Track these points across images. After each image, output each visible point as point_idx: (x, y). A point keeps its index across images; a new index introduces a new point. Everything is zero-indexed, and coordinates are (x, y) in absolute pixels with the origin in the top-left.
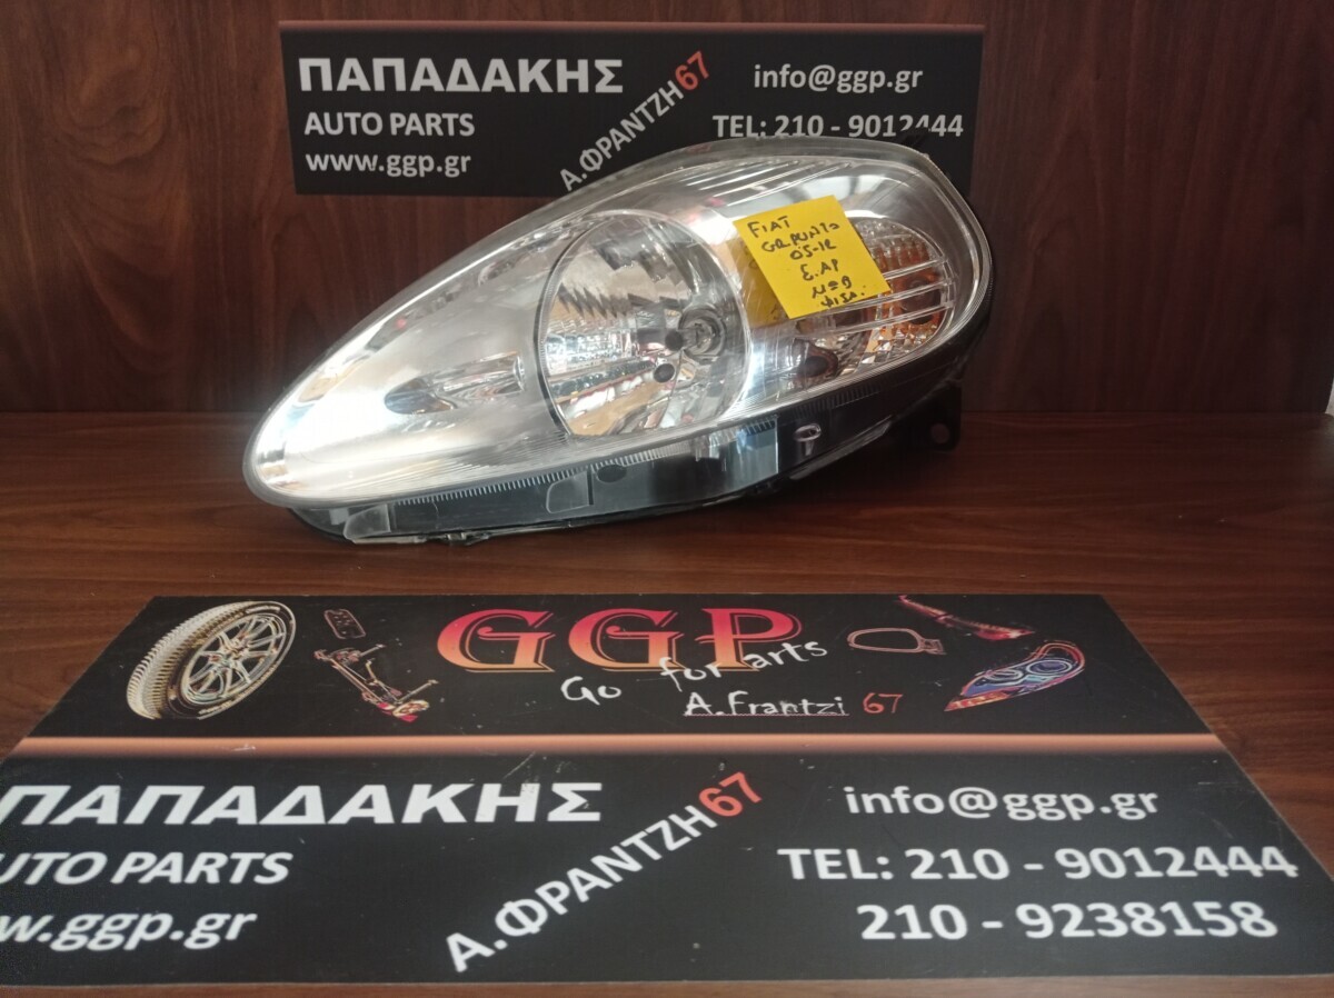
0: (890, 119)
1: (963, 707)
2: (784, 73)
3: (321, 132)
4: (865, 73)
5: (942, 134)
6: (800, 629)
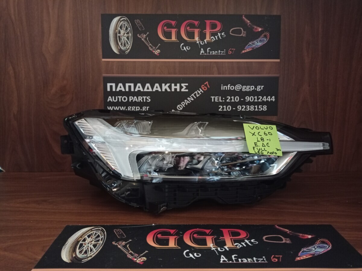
0: (256, 97)
1: (300, 259)
2: (229, 86)
3: (112, 101)
4: (249, 86)
5: (269, 101)
6: (249, 236)
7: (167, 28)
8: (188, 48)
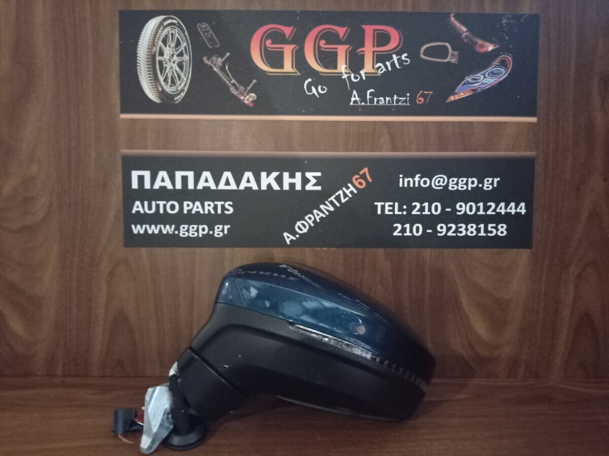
0: (481, 205)
2: (417, 179)
3: (142, 212)
4: (465, 180)
5: (513, 213)
7: (273, 43)
8: (323, 89)
